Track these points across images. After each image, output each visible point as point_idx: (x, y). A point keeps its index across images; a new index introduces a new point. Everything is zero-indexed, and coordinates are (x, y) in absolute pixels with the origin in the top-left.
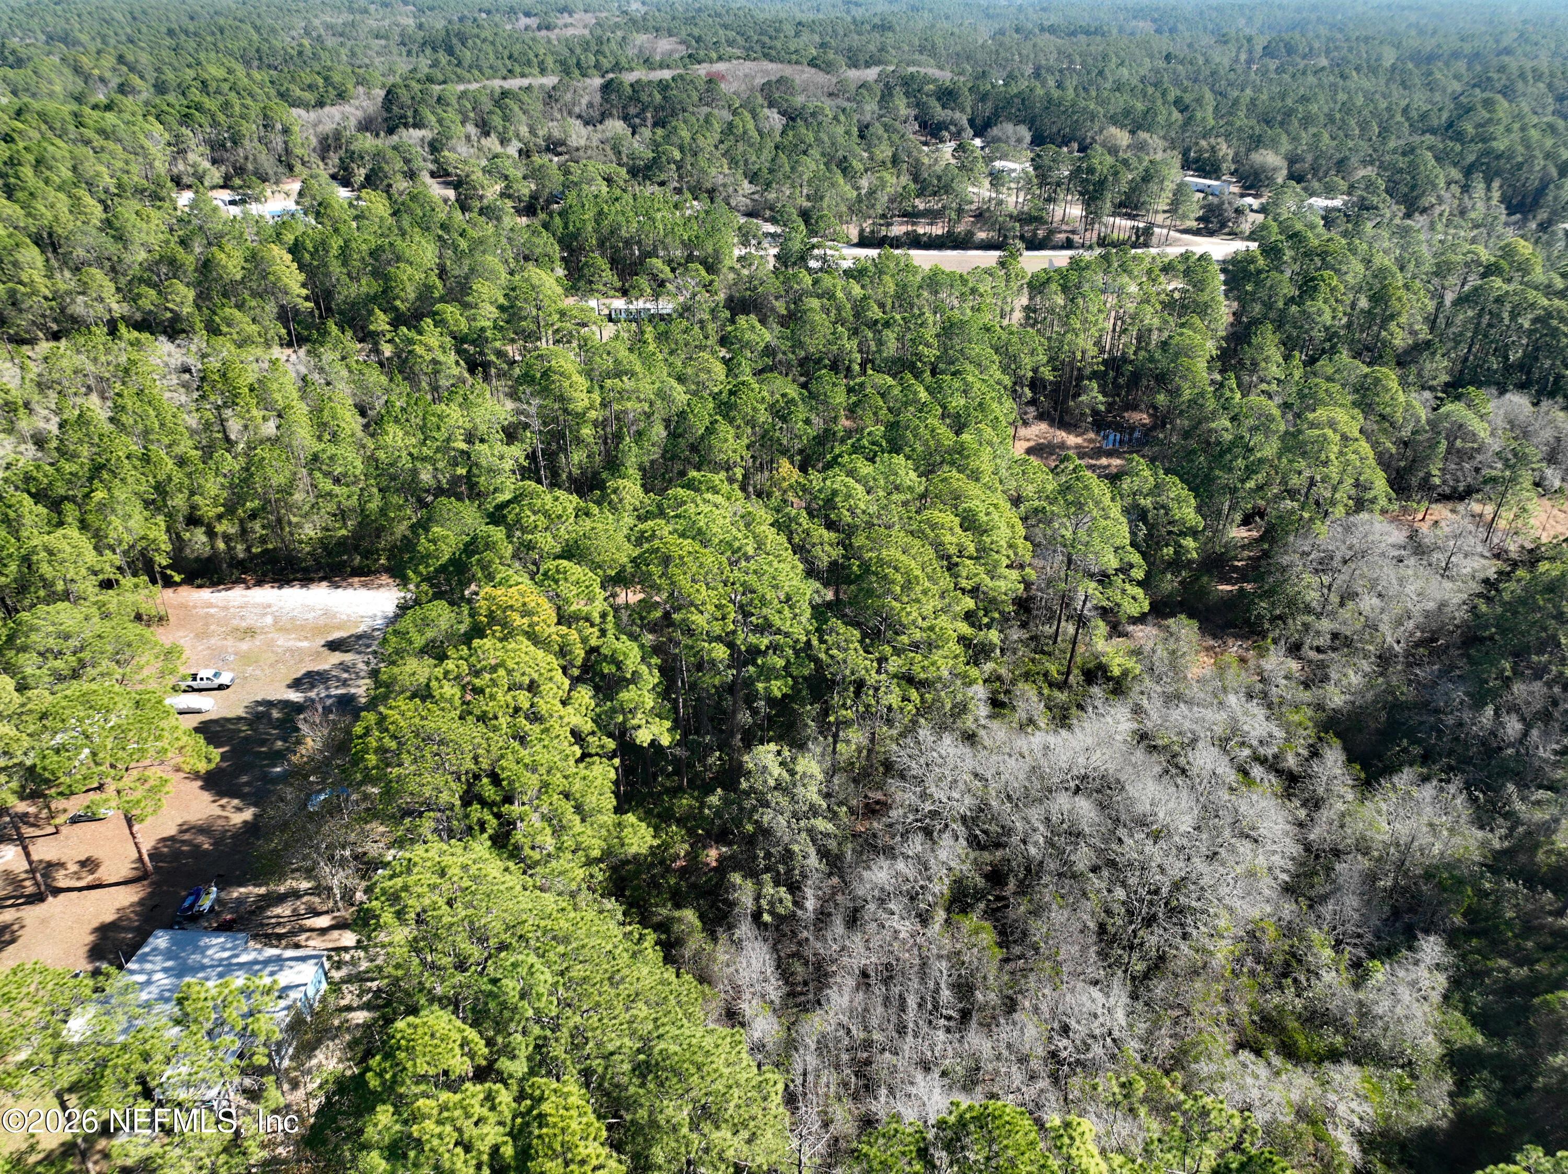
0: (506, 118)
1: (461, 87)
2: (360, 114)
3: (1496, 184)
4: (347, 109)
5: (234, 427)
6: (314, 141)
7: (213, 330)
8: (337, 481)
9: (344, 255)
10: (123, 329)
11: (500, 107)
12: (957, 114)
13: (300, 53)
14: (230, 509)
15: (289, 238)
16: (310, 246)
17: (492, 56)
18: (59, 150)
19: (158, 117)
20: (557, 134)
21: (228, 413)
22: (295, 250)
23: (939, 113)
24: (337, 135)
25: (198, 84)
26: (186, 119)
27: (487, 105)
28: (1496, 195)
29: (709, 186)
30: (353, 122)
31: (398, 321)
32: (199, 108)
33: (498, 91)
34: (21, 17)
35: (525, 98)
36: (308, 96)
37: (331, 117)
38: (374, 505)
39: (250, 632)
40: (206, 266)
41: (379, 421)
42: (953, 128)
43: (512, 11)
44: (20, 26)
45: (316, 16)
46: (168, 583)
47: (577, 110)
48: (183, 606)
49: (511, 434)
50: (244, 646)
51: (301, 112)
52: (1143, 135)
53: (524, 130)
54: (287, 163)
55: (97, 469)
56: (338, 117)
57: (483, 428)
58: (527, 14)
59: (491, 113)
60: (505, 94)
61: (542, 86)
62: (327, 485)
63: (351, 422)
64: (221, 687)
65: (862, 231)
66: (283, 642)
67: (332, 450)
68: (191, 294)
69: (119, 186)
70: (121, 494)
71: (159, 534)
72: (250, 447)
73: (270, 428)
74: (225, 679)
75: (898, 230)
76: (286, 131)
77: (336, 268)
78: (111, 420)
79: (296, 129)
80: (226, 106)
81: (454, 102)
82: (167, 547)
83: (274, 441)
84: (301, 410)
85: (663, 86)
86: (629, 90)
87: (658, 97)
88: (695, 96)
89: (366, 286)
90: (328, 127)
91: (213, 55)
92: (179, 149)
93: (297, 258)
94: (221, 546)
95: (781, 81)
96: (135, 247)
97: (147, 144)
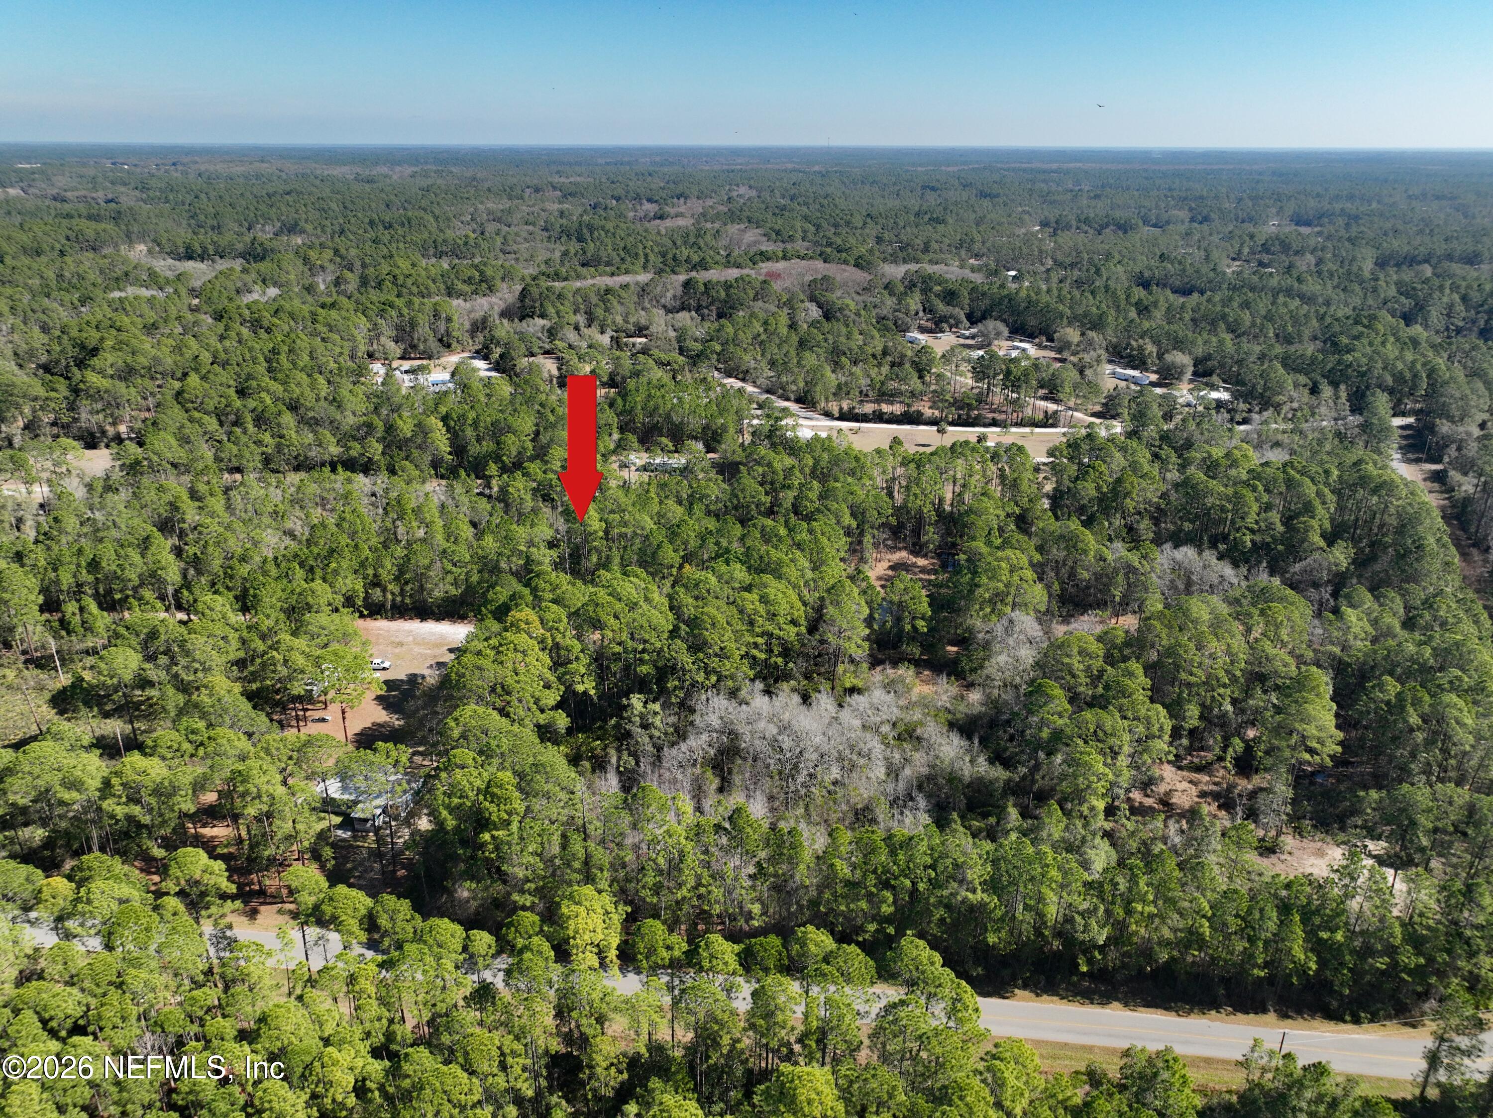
0: (607, 310)
1: (578, 284)
2: (503, 305)
3: (1343, 387)
4: (494, 300)
5: (401, 530)
6: (467, 325)
7: (392, 471)
8: (455, 565)
9: (475, 424)
10: (340, 469)
11: (603, 301)
12: (957, 310)
13: (466, 244)
14: (397, 579)
15: (443, 410)
16: (455, 416)
17: (610, 247)
18: (303, 342)
19: (363, 313)
20: (643, 322)
21: (398, 523)
22: (445, 419)
23: (942, 308)
24: (485, 320)
25: (390, 277)
26: (382, 313)
27: (594, 299)
28: (1343, 395)
29: (744, 368)
30: (497, 310)
31: (504, 469)
32: (391, 306)
33: (603, 287)
34: (263, 207)
35: (623, 294)
36: (466, 288)
37: (482, 306)
38: (475, 578)
39: (401, 644)
40: (390, 428)
41: (483, 532)
42: (952, 321)
43: (638, 198)
44: (262, 215)
45: (482, 203)
46: (362, 616)
47: (663, 301)
48: (366, 629)
49: (551, 545)
50: (397, 650)
51: (461, 301)
52: (1091, 334)
53: (619, 319)
54: (446, 344)
55: (332, 551)
56: (486, 307)
57: (536, 540)
58: (650, 200)
59: (596, 305)
60: (608, 291)
61: (637, 283)
62: (449, 567)
63: (468, 532)
64: (384, 669)
65: (841, 409)
66: (417, 650)
67: (454, 547)
68: (380, 448)
69: (340, 369)
70: (345, 564)
71: (359, 586)
72: (409, 543)
73: (421, 533)
74: (386, 665)
75: (869, 408)
76: (449, 320)
77: (469, 432)
78: (337, 525)
79: (455, 318)
80: (409, 304)
81: (570, 296)
82: (362, 595)
83: (424, 541)
84: (440, 523)
85: (727, 286)
86: (702, 288)
87: (723, 294)
88: (751, 294)
89: (488, 446)
90: (478, 315)
91: (401, 245)
92: (375, 334)
93: (446, 425)
94: (390, 597)
95: (825, 278)
96: (348, 413)
97: (356, 332)
